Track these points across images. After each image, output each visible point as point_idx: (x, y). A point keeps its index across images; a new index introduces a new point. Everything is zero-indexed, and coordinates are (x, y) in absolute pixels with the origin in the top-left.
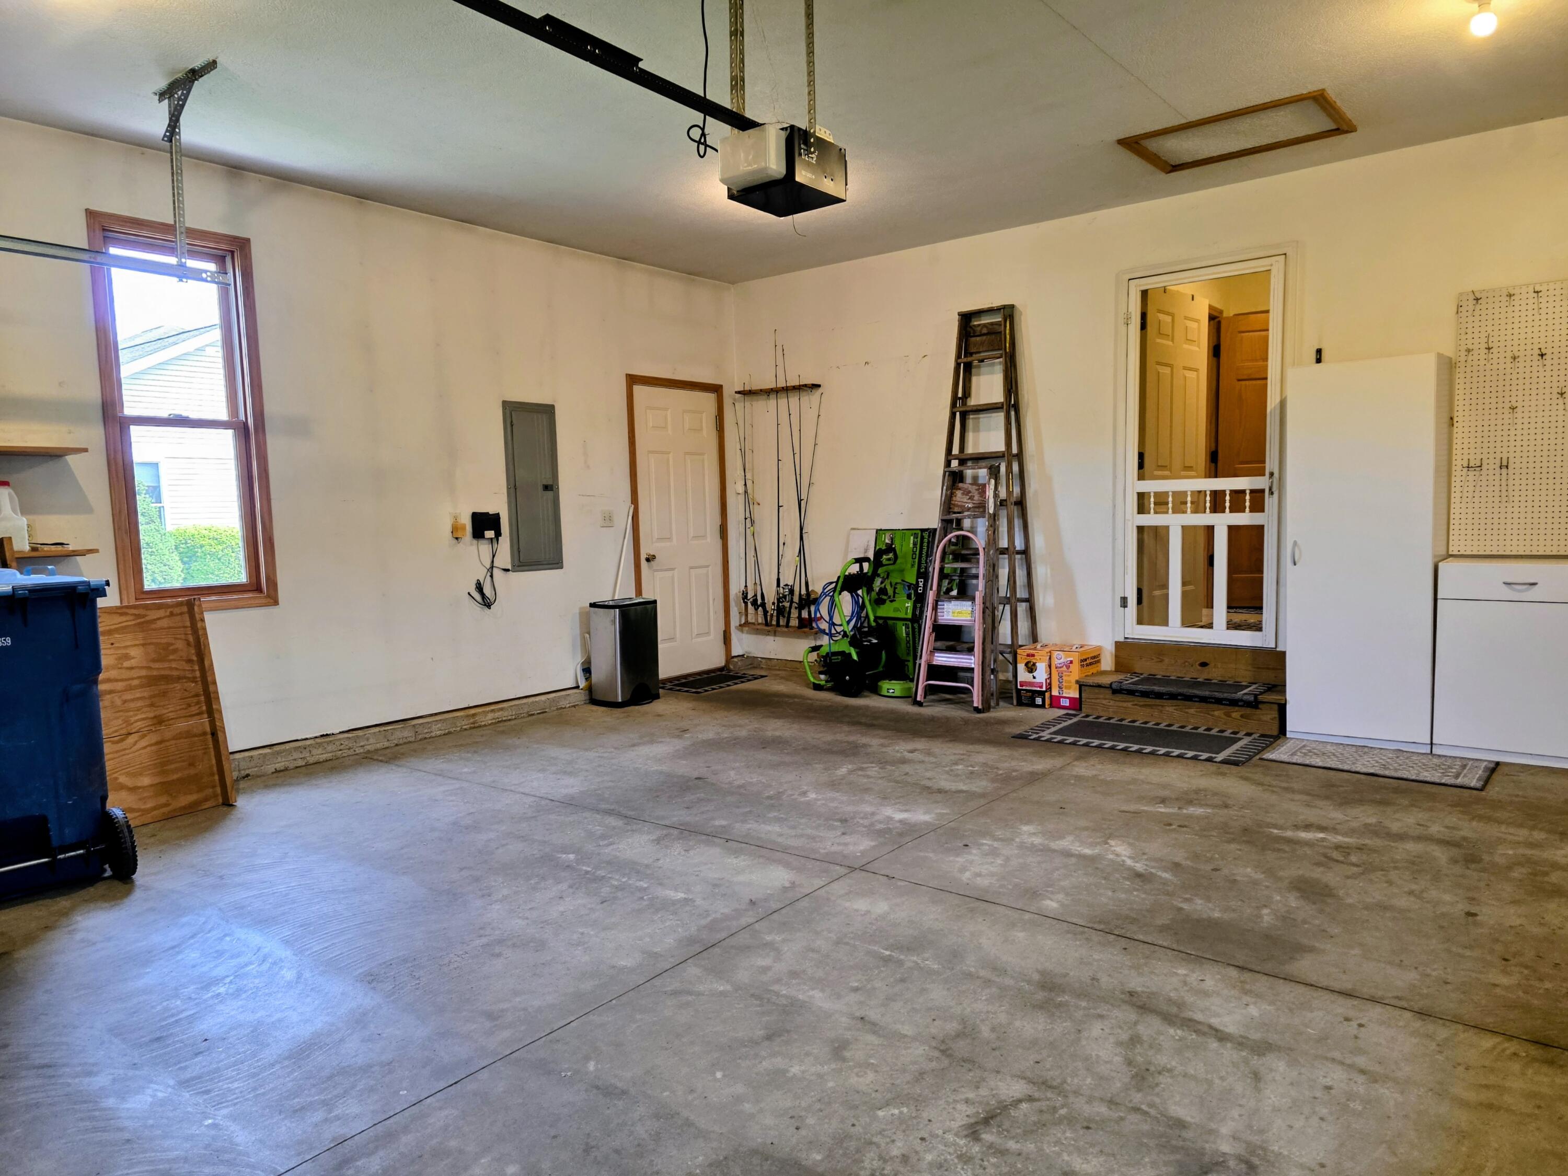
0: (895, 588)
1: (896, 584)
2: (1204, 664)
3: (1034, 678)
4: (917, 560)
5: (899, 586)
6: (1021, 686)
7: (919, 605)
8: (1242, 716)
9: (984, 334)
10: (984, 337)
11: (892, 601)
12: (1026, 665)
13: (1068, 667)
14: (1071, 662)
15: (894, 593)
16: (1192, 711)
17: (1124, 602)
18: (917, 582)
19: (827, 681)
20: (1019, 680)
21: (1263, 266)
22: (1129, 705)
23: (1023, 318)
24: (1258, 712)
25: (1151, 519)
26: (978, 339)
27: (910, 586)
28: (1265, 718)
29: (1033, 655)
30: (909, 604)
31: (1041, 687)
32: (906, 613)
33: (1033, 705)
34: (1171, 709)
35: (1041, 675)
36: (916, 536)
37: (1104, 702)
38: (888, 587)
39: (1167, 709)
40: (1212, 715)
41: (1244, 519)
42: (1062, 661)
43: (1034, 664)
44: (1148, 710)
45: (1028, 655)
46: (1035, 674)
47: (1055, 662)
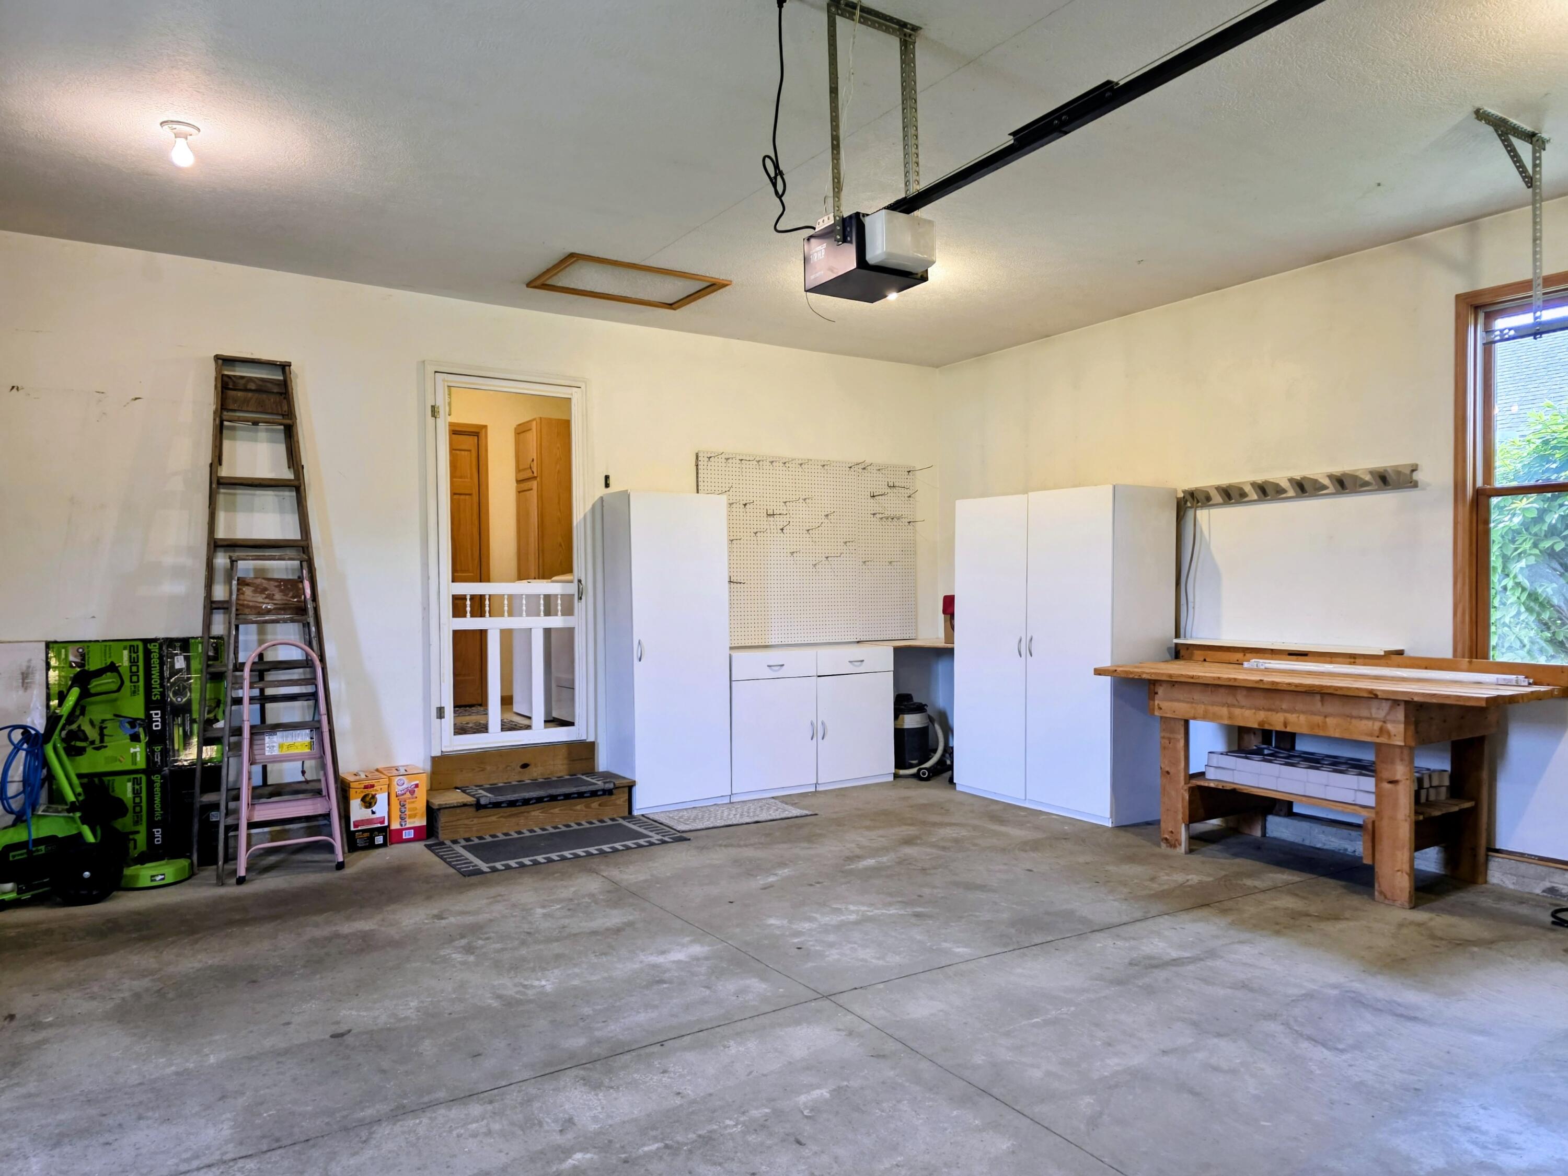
0: (102, 729)
1: (103, 721)
2: (525, 766)
3: (373, 813)
4: (141, 683)
5: (108, 724)
6: (355, 826)
7: (158, 749)
8: (600, 805)
9: (251, 390)
10: (250, 394)
11: (98, 749)
12: (363, 799)
13: (412, 792)
14: (417, 786)
15: (102, 736)
16: (556, 810)
17: (440, 713)
18: (149, 717)
19: (20, 891)
20: (353, 819)
21: (564, 393)
22: (494, 818)
23: (298, 380)
24: (613, 797)
25: (469, 623)
26: (240, 394)
27: (133, 722)
28: (618, 802)
29: (372, 786)
30: (138, 750)
31: (383, 822)
32: (134, 762)
33: (372, 846)
34: (536, 813)
35: (381, 809)
36: (133, 649)
37: (466, 822)
38: (87, 728)
39: (533, 813)
40: (575, 811)
41: (557, 622)
42: (405, 786)
43: (374, 797)
44: (514, 820)
45: (366, 787)
46: (374, 809)
47: (397, 789)
